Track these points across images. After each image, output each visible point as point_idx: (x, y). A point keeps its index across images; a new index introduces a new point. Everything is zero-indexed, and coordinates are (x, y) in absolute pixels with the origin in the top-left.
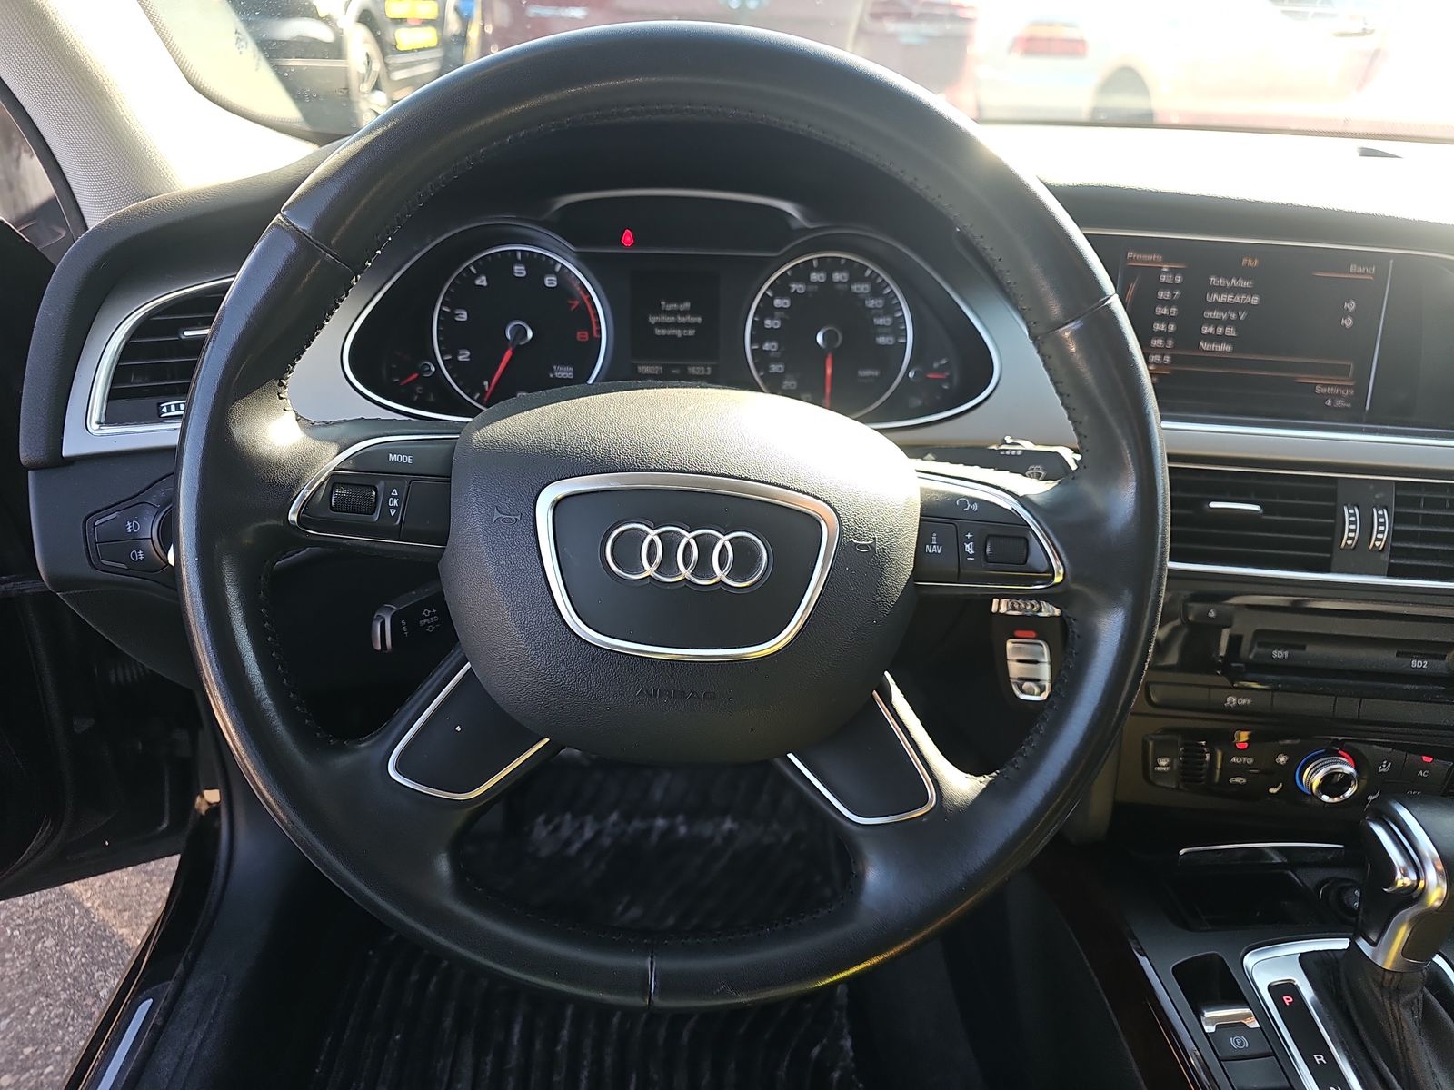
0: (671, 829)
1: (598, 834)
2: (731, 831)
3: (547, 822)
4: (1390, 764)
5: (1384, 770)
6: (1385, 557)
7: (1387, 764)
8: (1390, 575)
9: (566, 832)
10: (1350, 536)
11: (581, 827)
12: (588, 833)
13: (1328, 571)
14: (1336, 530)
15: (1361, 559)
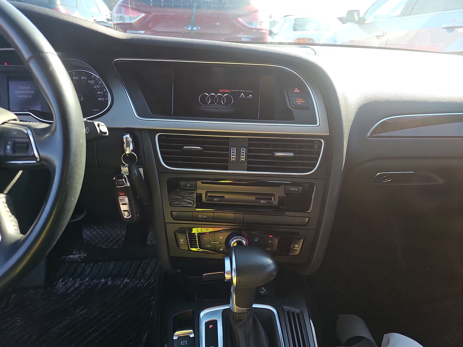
0: (106, 282)
1: (81, 285)
2: (126, 282)
3: (63, 281)
4: (258, 238)
5: (256, 241)
6: (246, 164)
7: (257, 238)
8: (248, 170)
9: (69, 284)
10: (233, 158)
11: (75, 283)
12: (77, 285)
13: (227, 170)
14: (228, 156)
15: (238, 165)
